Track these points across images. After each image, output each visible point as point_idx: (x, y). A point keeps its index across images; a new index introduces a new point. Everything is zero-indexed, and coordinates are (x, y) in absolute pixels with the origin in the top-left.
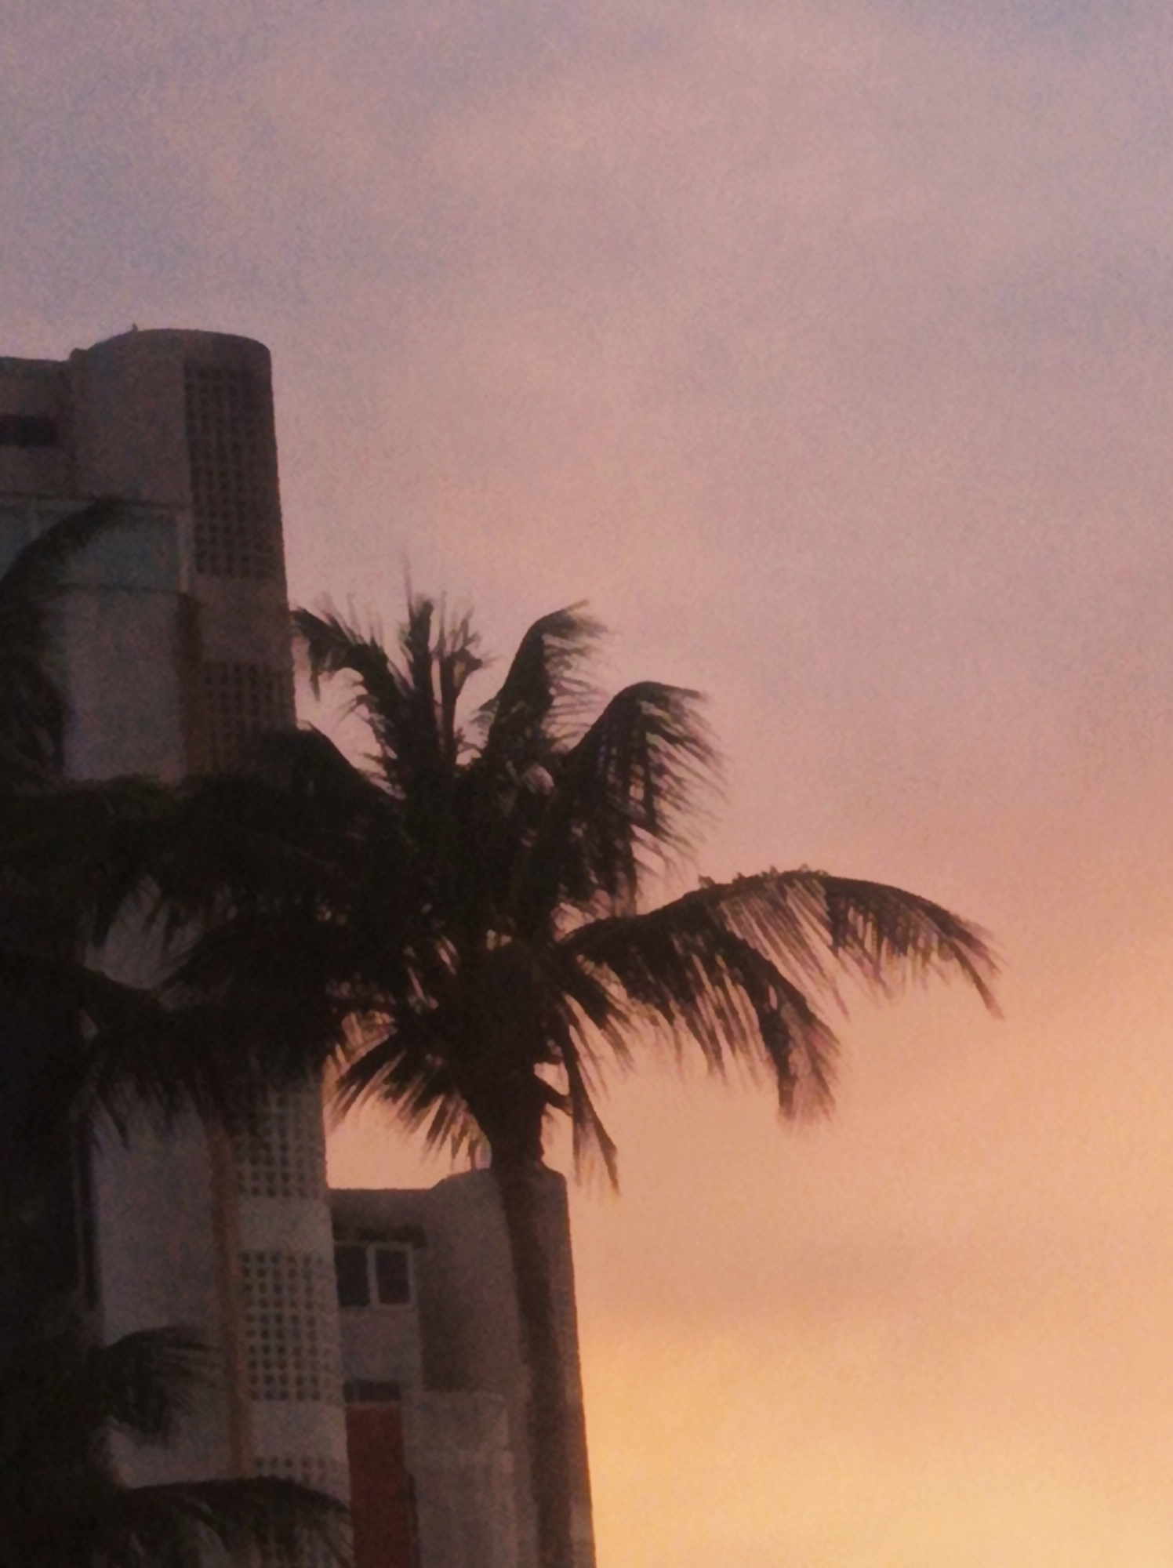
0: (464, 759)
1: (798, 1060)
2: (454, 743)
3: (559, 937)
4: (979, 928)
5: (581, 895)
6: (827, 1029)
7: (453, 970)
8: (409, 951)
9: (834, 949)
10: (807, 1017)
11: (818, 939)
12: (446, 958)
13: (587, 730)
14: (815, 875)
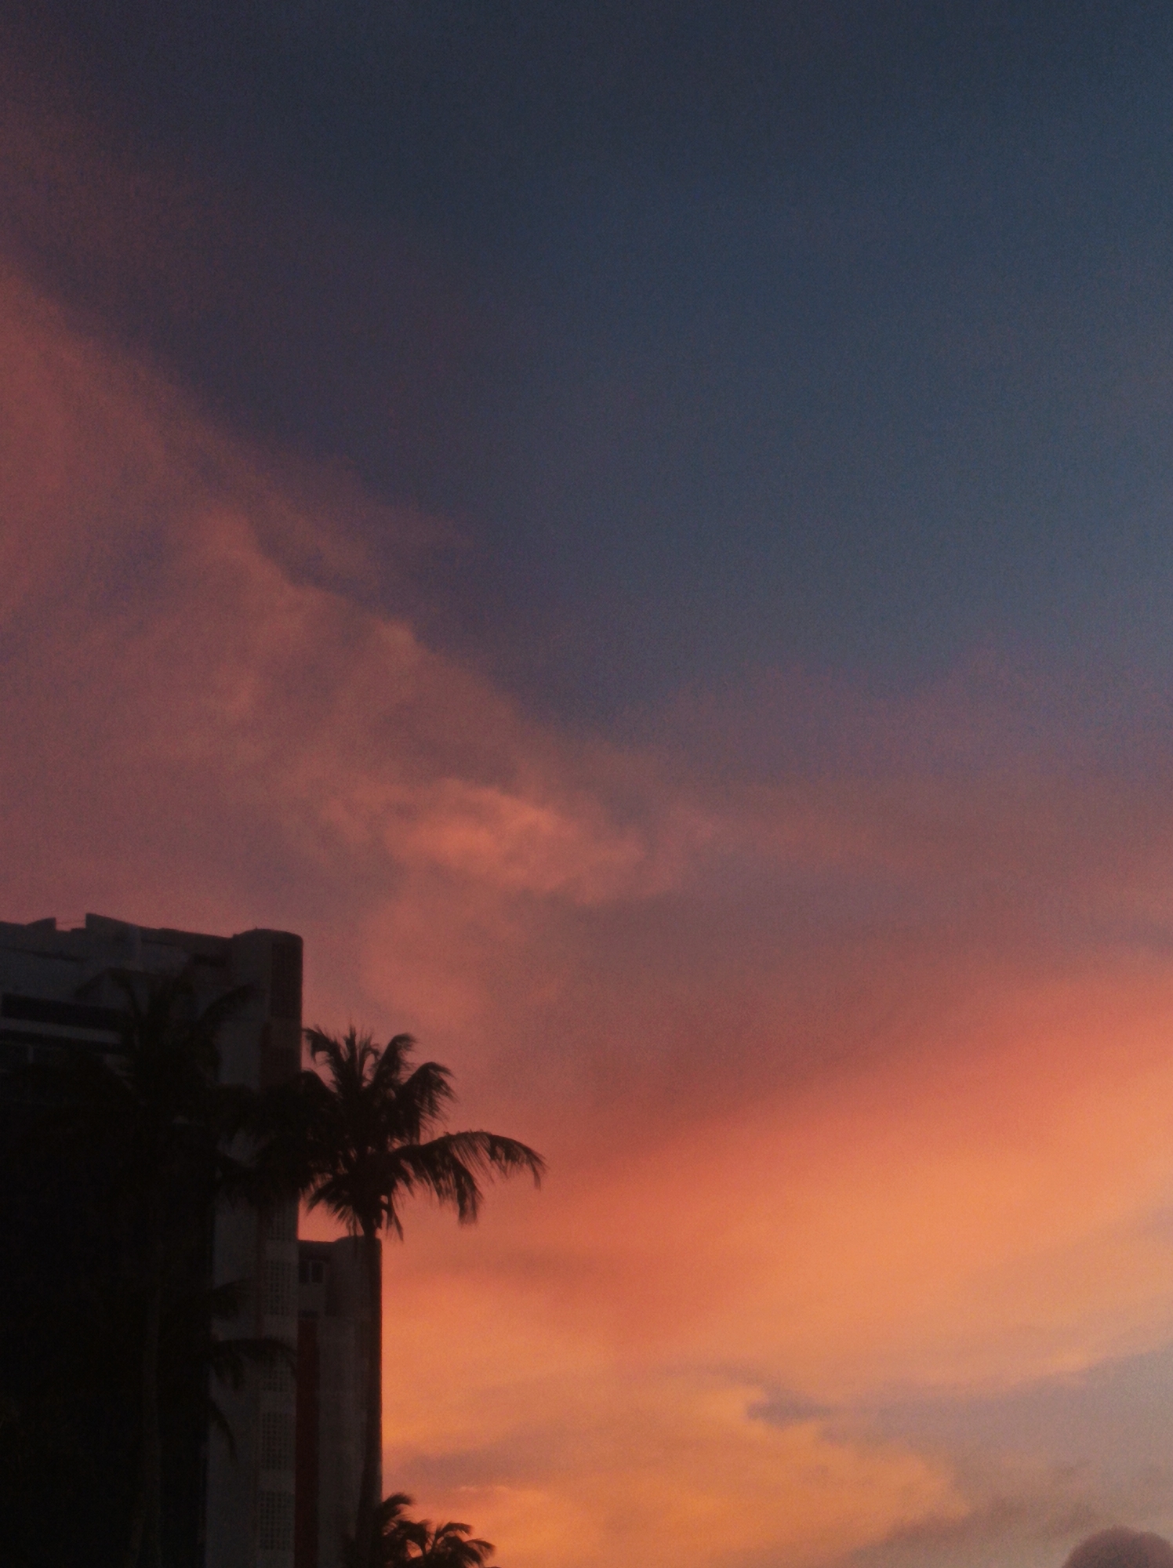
0: (365, 1084)
1: (468, 1203)
2: (362, 1078)
3: (390, 1149)
4: (541, 1155)
5: (401, 1136)
6: (480, 1194)
7: (355, 1160)
8: (340, 1153)
9: (490, 1161)
10: (474, 1188)
11: (485, 1156)
12: (353, 1155)
13: (410, 1077)
14: (485, 1134)
